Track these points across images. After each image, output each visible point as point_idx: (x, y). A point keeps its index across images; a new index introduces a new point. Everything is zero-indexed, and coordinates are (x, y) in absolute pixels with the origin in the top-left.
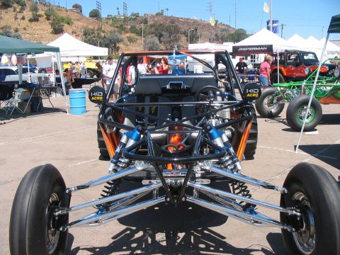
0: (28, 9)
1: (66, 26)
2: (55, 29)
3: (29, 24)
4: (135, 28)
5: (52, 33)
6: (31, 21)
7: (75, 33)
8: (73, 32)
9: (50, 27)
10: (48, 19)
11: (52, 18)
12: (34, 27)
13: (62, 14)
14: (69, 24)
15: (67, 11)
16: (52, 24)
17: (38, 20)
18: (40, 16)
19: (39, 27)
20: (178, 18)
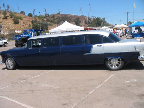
0: (2, 14)
1: (20, 21)
2: (15, 22)
3: (3, 20)
4: (49, 20)
5: (14, 24)
6: (3, 19)
7: (25, 23)
8: (23, 23)
9: (13, 21)
10: (11, 17)
11: (13, 17)
12: (5, 22)
13: (17, 15)
14: (21, 19)
15: (19, 14)
16: (13, 20)
17: (7, 18)
18: (8, 16)
19: (7, 22)
20: (67, 15)
